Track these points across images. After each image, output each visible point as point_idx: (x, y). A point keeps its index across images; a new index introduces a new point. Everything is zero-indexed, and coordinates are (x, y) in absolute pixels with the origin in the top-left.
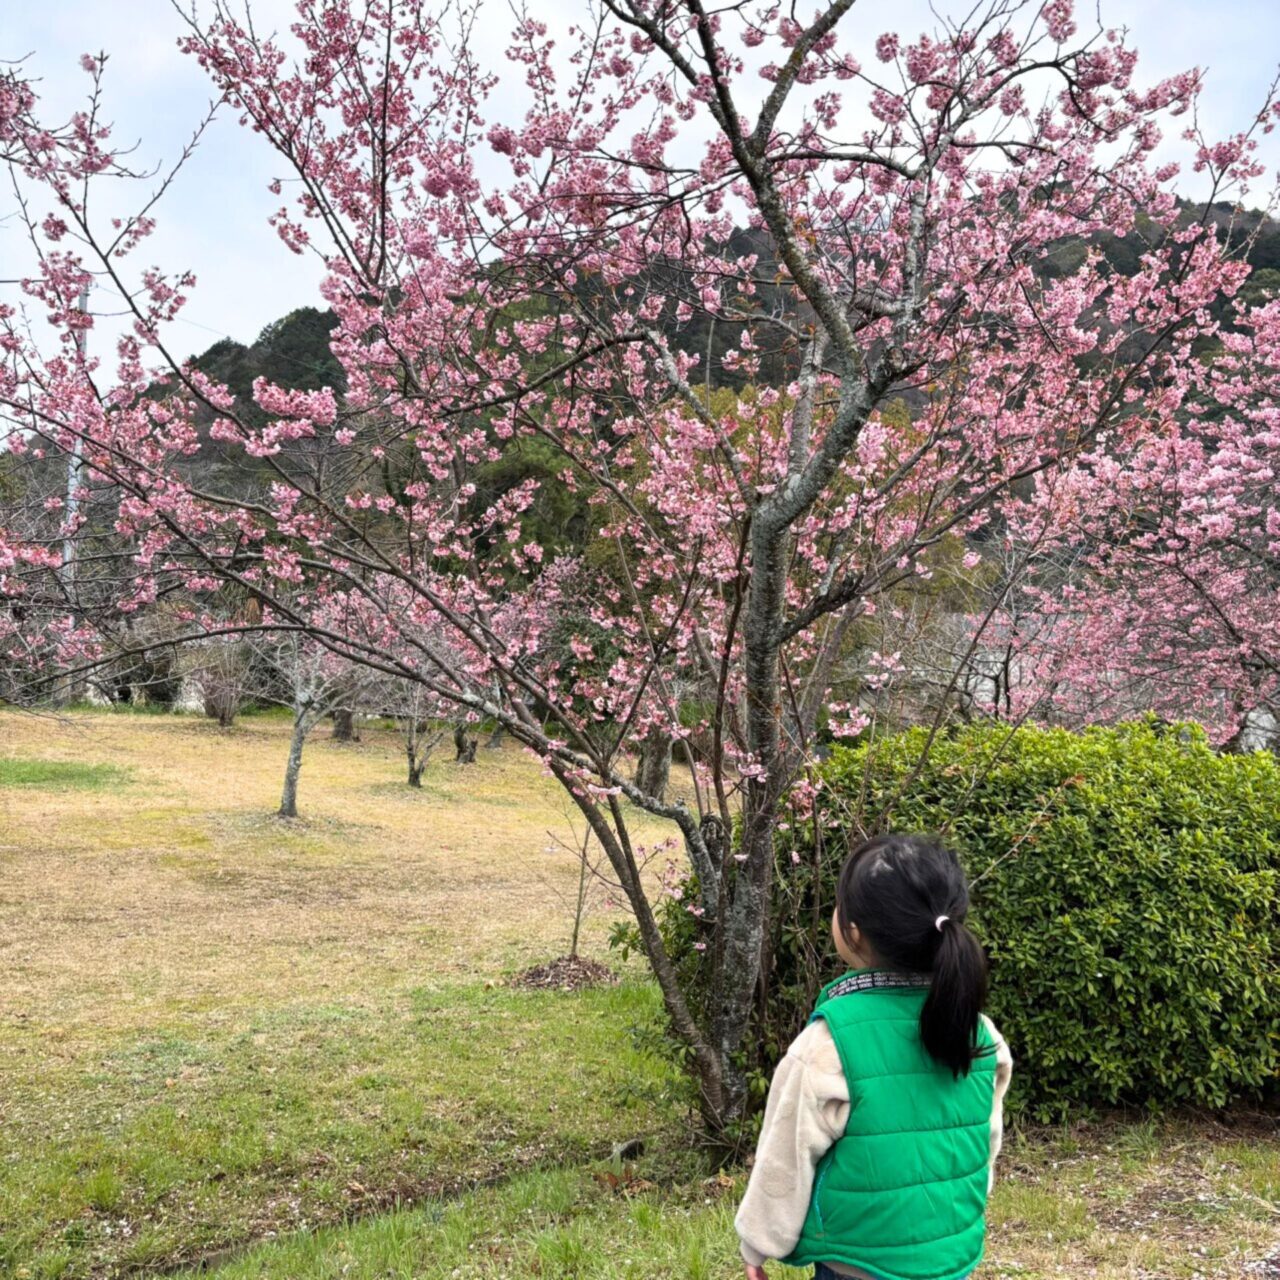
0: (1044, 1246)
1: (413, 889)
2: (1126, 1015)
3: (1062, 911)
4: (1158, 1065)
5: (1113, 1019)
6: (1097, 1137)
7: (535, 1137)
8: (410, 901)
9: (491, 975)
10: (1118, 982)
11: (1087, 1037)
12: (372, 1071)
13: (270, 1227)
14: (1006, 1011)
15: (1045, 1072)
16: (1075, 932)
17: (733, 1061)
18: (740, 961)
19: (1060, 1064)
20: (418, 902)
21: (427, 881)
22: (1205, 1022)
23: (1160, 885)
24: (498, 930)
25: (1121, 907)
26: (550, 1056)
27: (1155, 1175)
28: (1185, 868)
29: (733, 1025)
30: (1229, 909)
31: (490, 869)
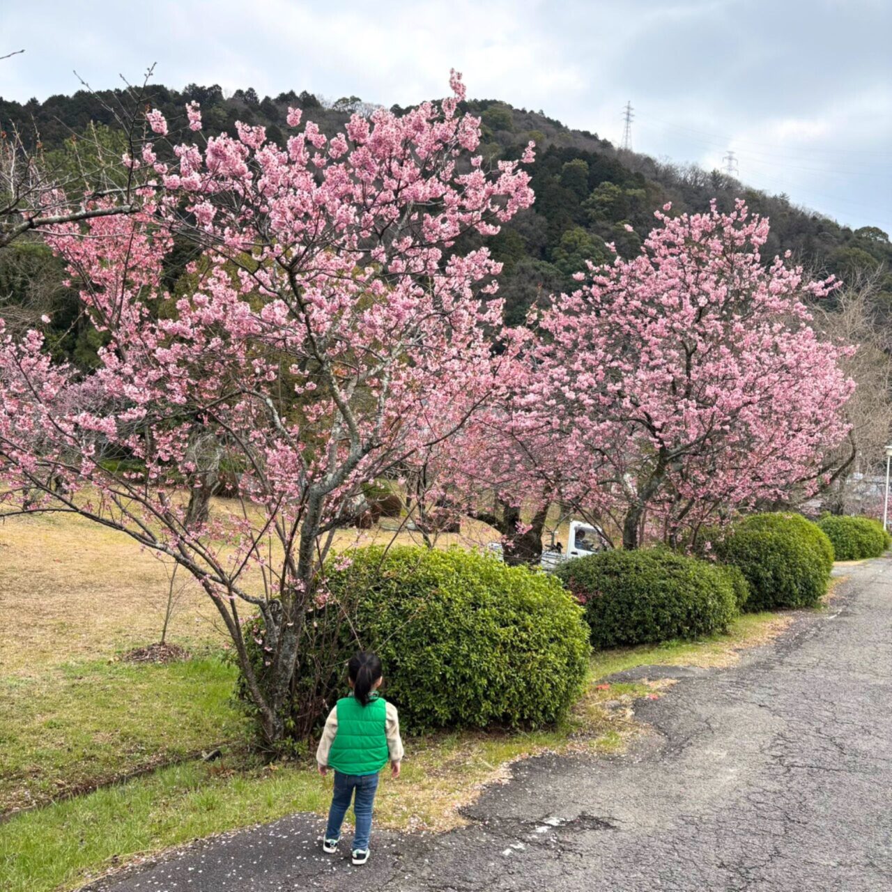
0: (405, 784)
1: (40, 592)
2: (450, 689)
3: (428, 644)
4: (461, 710)
5: (445, 691)
6: (435, 740)
7: (156, 750)
8: (41, 601)
9: (109, 653)
10: (448, 676)
11: (434, 699)
12: (49, 717)
13: (16, 805)
14: (402, 688)
15: (416, 714)
16: (432, 654)
17: (278, 714)
18: (285, 668)
19: (423, 710)
20: (45, 601)
21: (49, 586)
22: (480, 691)
23: (468, 633)
24: (107, 623)
25: (452, 642)
26: (157, 705)
27: (454, 755)
28: (478, 627)
29: (279, 697)
30: (494, 643)
31: (91, 578)
